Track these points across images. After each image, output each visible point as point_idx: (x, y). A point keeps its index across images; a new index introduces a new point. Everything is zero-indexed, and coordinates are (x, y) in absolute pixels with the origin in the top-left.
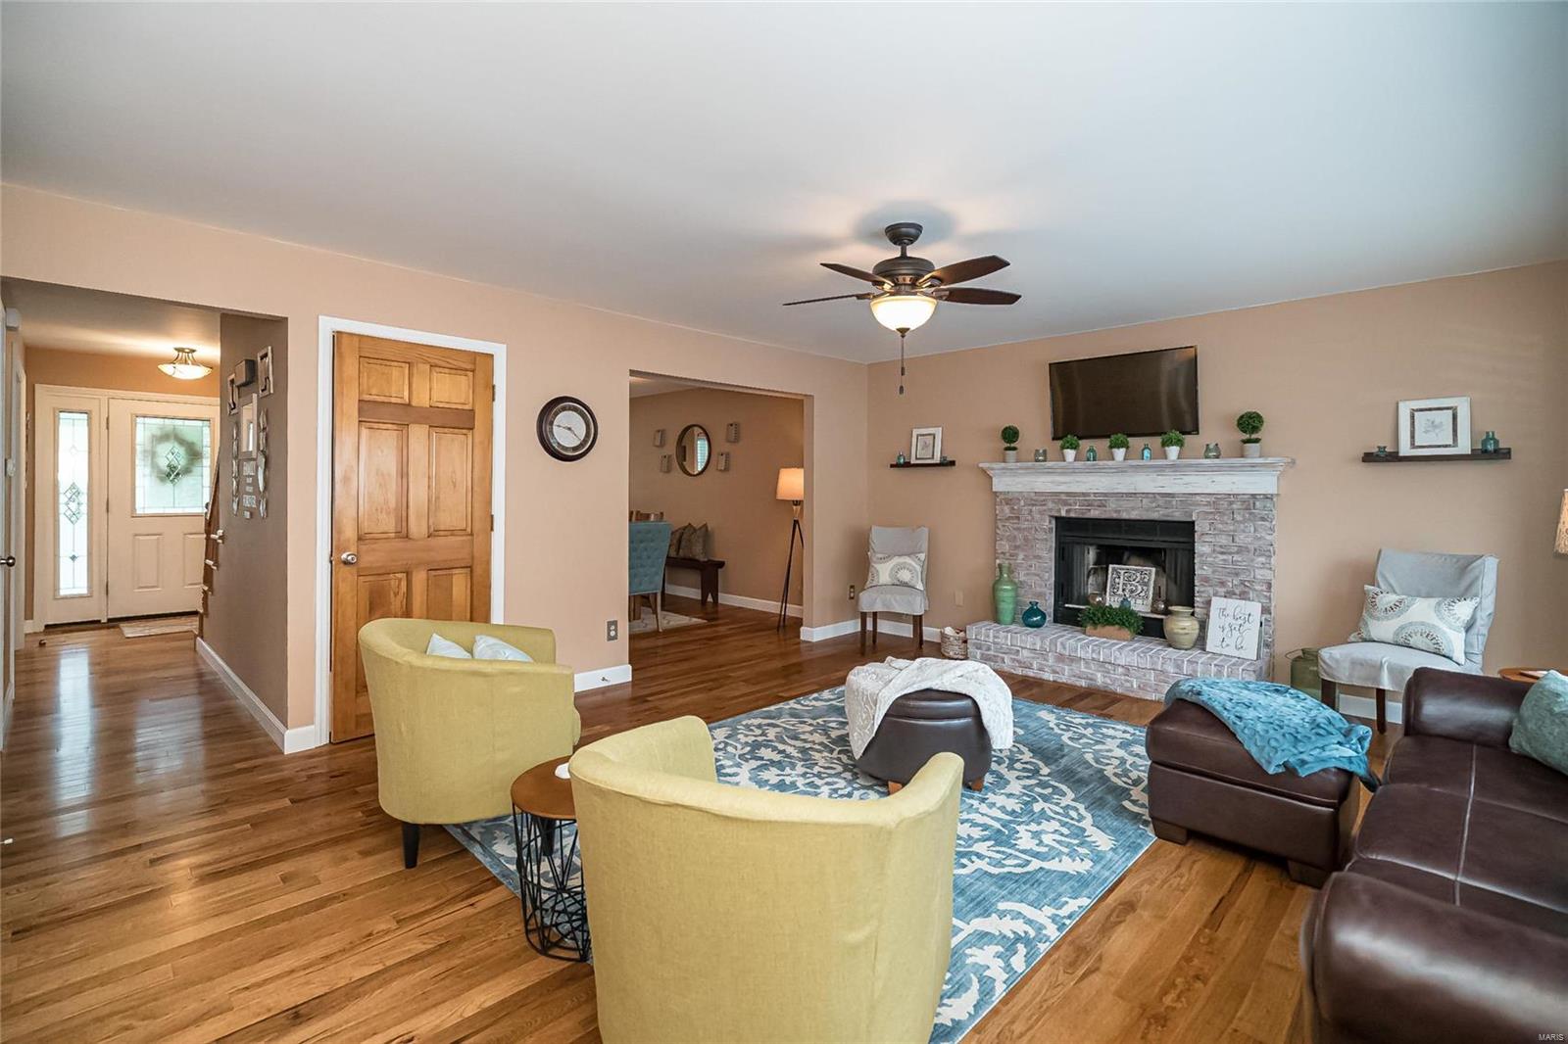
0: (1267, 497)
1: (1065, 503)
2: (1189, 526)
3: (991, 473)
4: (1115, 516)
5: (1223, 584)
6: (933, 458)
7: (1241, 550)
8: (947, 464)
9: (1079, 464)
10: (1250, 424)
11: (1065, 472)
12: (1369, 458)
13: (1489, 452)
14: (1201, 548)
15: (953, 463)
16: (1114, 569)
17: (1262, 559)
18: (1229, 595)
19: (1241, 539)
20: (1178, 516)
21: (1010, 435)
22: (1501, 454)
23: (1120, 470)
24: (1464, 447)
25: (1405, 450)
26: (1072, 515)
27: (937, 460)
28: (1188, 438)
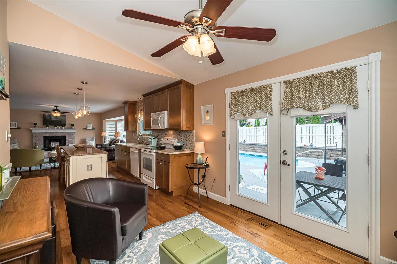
0: (75, 133)
1: (46, 134)
2: (66, 136)
3: (31, 130)
4: (55, 135)
5: (70, 142)
6: (15, 127)
7: (72, 139)
8: (19, 128)
9: (49, 129)
10: (73, 125)
11: (46, 130)
12: (84, 129)
13: (93, 129)
14: (67, 139)
15: (20, 128)
16: (52, 143)
17: (74, 139)
18: (71, 144)
19: (72, 137)
20: (64, 135)
21: (35, 124)
22: (94, 129)
23: (56, 130)
24: (92, 128)
25: (87, 128)
26: (48, 136)
27: (17, 127)
28: (65, 126)
